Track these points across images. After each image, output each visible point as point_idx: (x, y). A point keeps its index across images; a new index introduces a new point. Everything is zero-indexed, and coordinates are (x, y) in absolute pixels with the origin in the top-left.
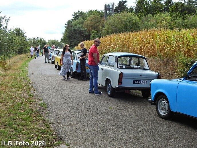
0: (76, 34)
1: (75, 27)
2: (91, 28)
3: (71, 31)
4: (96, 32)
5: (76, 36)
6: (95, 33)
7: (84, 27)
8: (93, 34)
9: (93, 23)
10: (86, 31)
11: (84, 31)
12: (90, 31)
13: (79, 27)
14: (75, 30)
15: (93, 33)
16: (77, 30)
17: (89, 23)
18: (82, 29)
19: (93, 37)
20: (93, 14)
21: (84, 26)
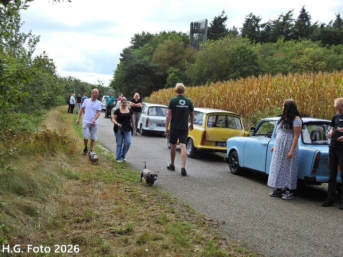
0: (140, 73)
1: (138, 61)
2: (167, 64)
3: (131, 67)
4: (176, 70)
5: (139, 77)
6: (175, 72)
7: (154, 62)
8: (173, 74)
9: (172, 54)
10: (158, 68)
11: (155, 68)
12: (165, 68)
13: (145, 62)
14: (138, 65)
15: (171, 72)
16: (143, 66)
17: (164, 55)
18: (151, 64)
19: (171, 80)
20: (171, 39)
21: (154, 59)
